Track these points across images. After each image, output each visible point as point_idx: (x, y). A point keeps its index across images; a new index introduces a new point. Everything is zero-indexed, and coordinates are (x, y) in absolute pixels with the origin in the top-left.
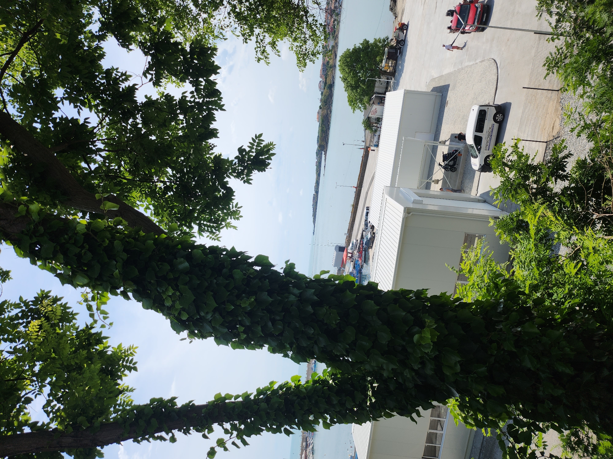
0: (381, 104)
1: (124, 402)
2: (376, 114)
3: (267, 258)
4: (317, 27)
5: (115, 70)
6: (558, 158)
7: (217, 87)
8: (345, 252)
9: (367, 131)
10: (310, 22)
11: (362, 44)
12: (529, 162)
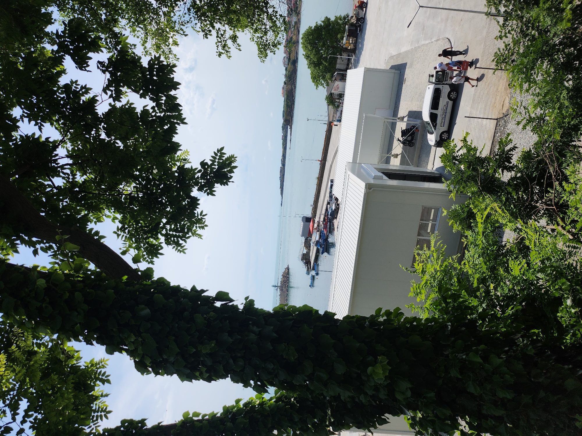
0: (343, 81)
1: (99, 408)
2: (338, 90)
3: (228, 294)
4: (277, 18)
5: (74, 83)
6: (504, 150)
7: (178, 101)
8: (311, 223)
9: (330, 107)
10: (270, 13)
11: (323, 22)
12: (478, 154)
